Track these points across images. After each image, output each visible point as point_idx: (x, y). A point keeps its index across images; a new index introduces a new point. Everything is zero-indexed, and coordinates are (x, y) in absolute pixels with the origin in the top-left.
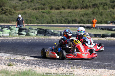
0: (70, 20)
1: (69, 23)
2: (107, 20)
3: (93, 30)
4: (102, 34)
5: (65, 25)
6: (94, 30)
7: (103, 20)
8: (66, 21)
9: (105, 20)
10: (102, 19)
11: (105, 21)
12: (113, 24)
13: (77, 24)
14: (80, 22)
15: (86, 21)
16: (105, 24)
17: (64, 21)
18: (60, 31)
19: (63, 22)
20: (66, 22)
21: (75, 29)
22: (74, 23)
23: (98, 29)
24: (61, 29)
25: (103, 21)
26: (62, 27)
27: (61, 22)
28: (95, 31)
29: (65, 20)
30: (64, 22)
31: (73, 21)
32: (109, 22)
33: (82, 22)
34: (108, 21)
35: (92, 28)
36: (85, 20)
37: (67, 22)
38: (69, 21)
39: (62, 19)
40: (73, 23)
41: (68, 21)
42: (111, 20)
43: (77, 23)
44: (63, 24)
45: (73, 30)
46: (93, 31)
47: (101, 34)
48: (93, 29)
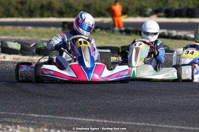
0: (33, 6)
1: (31, 14)
2: (144, 4)
3: (99, 35)
4: (122, 47)
5: (21, 20)
6: (104, 35)
7: (133, 4)
8: (22, 10)
9: (137, 4)
10: (129, 3)
11: (139, 6)
12: (159, 17)
13: (54, 16)
14: (64, 10)
15: (81, 7)
16: (136, 17)
17: (17, 9)
18: (3, 37)
19: (12, 11)
20: (23, 12)
21: (48, 33)
22: (45, 14)
23: (113, 32)
24: (6, 34)
25: (130, 7)
26: (10, 27)
27: (9, 10)
28: (106, 38)
29: (20, 6)
30: (17, 12)
31: (42, 7)
32: (150, 10)
33: (68, 10)
34: (146, 7)
35: (98, 30)
36: (79, 5)
37: (26, 11)
38: (30, 7)
39: (10, 4)
40: (42, 16)
41: (27, 9)
42: (154, 4)
43: (56, 14)
44: (12, 16)
45: (43, 36)
46: (100, 38)
47: (119, 46)
48: (101, 32)
